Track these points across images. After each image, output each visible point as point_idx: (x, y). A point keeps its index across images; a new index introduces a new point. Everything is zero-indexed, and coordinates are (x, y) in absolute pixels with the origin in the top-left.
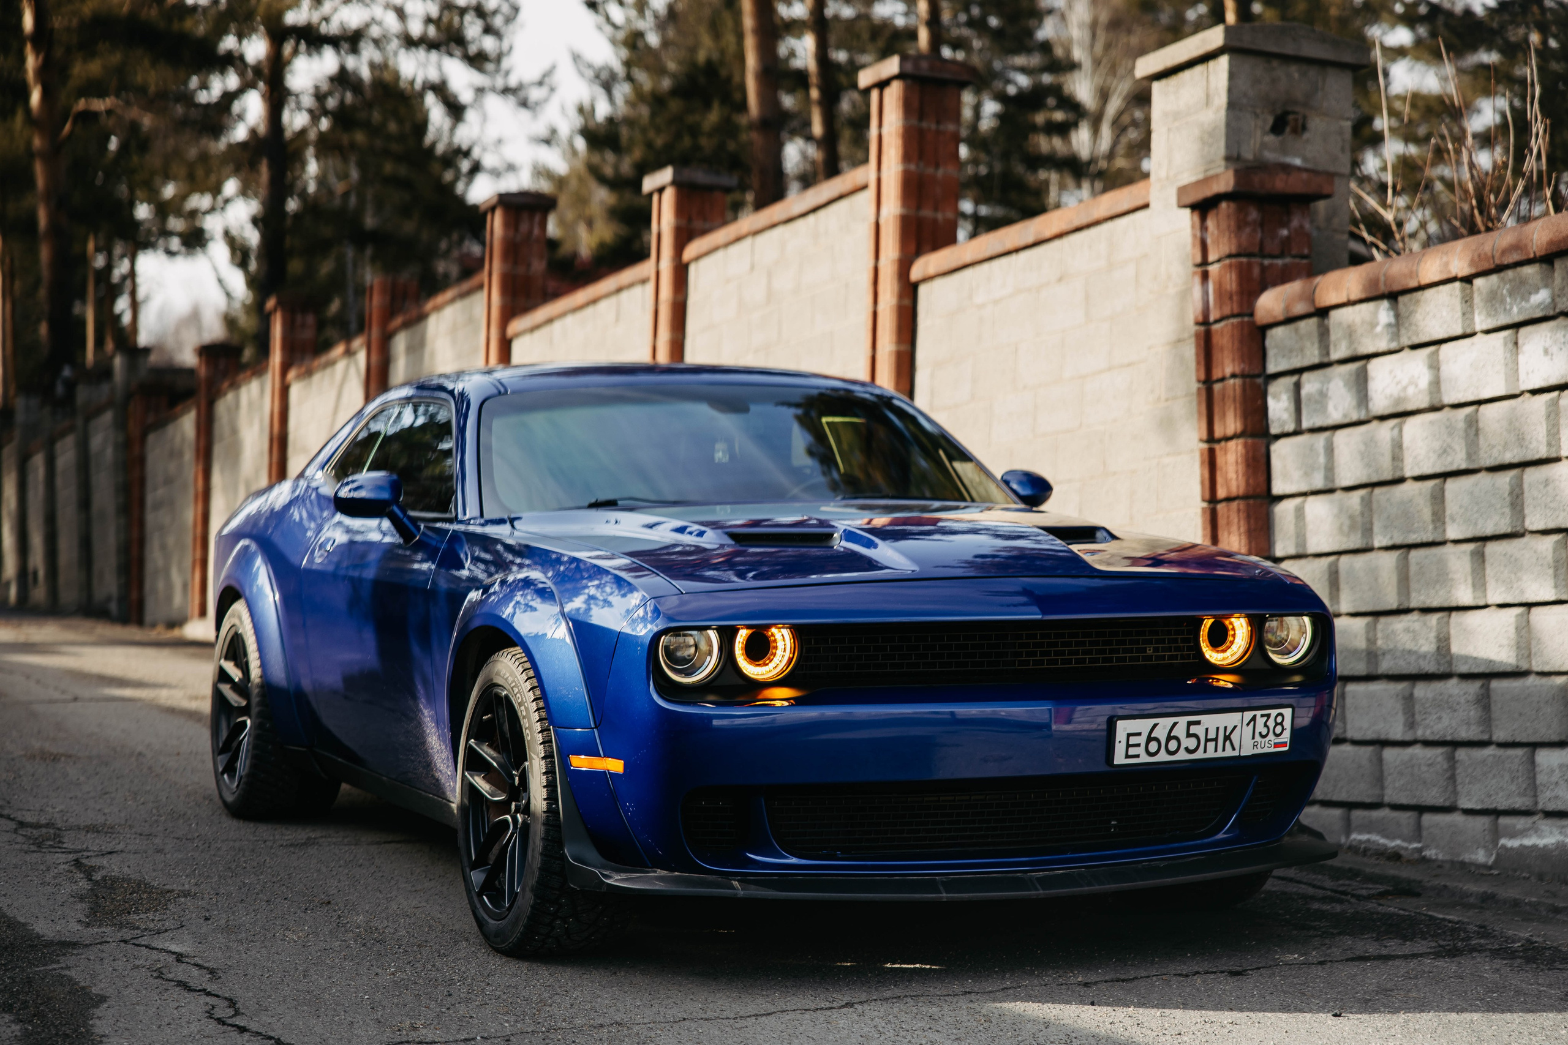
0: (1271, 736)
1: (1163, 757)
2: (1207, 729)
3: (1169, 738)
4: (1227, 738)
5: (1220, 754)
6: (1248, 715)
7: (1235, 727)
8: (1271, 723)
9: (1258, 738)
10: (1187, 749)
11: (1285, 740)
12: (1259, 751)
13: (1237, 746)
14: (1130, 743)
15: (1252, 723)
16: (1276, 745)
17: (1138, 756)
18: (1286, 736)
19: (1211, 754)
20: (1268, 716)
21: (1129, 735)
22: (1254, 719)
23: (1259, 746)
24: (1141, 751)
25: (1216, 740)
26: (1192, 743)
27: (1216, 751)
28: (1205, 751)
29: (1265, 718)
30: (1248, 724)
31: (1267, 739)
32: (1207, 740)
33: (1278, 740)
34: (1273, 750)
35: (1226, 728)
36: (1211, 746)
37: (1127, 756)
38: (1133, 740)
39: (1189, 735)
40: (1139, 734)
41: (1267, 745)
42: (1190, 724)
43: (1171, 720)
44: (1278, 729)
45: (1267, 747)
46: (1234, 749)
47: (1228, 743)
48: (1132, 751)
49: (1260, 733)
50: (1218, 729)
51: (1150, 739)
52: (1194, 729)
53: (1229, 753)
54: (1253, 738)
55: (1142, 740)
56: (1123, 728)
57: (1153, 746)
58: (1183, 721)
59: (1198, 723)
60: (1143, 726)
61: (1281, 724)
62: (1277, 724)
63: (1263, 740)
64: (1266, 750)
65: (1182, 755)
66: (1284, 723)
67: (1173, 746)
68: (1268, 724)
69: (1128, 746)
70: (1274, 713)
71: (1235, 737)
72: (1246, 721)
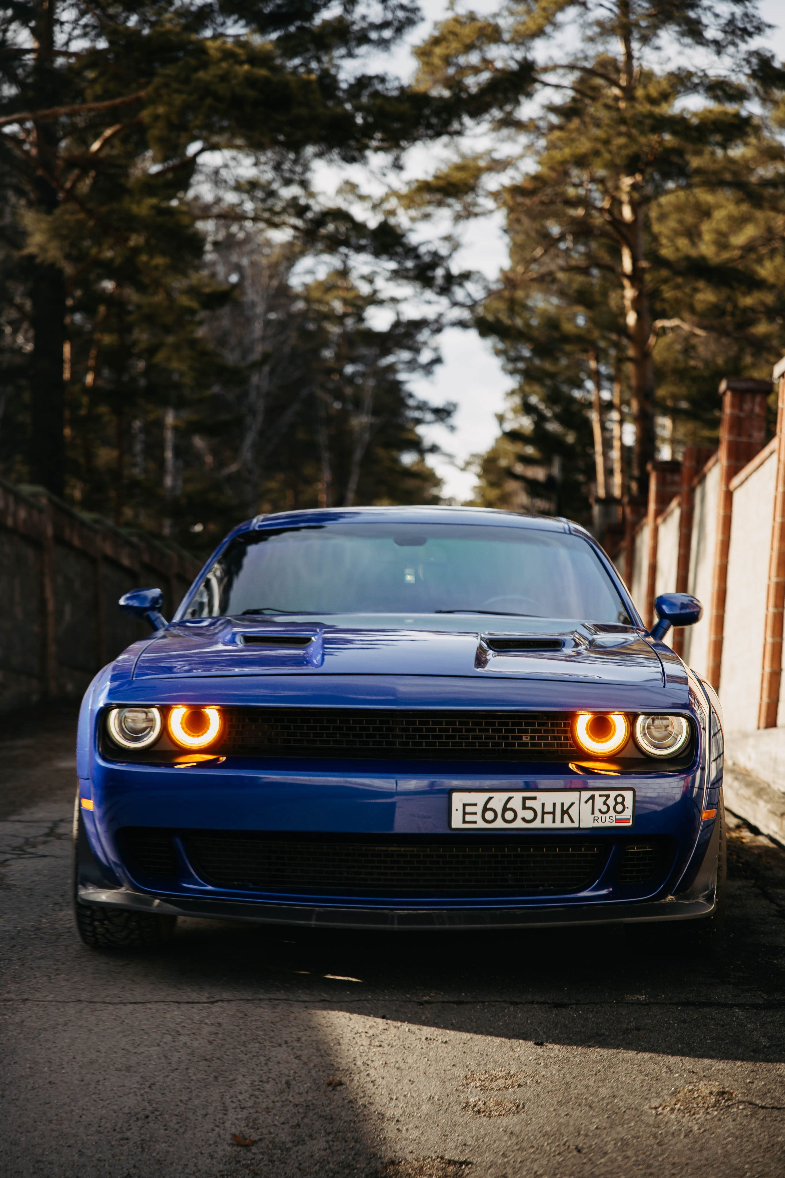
0: (612, 812)
1: (499, 824)
2: (543, 805)
3: (505, 809)
4: (564, 812)
5: (558, 825)
6: (586, 795)
7: (573, 804)
8: (611, 802)
9: (597, 813)
10: (524, 819)
11: (629, 817)
12: (600, 824)
13: (575, 819)
14: (467, 811)
15: (591, 801)
16: (617, 821)
17: (475, 822)
18: (628, 813)
19: (548, 823)
20: (608, 796)
21: (465, 805)
22: (592, 797)
23: (599, 820)
24: (478, 818)
25: (553, 813)
26: (529, 815)
27: (554, 821)
28: (543, 822)
29: (604, 798)
30: (586, 802)
31: (608, 815)
32: (544, 813)
33: (619, 817)
34: (614, 824)
35: (563, 804)
36: (548, 818)
37: (464, 822)
38: (468, 809)
39: (524, 808)
40: (475, 805)
41: (608, 819)
42: (525, 799)
43: (506, 795)
44: (619, 808)
45: (609, 821)
46: (572, 821)
47: (566, 816)
48: (468, 818)
49: (600, 811)
50: (554, 804)
51: (485, 809)
52: (529, 803)
53: (567, 824)
54: (593, 813)
55: (479, 809)
56: (458, 799)
57: (489, 815)
58: (518, 797)
59: (534, 798)
60: (480, 798)
61: (622, 803)
62: (617, 803)
63: (604, 816)
64: (607, 824)
65: (519, 824)
66: (625, 803)
67: (509, 815)
68: (607, 802)
69: (465, 813)
70: (613, 794)
71: (573, 812)
72: (584, 799)
